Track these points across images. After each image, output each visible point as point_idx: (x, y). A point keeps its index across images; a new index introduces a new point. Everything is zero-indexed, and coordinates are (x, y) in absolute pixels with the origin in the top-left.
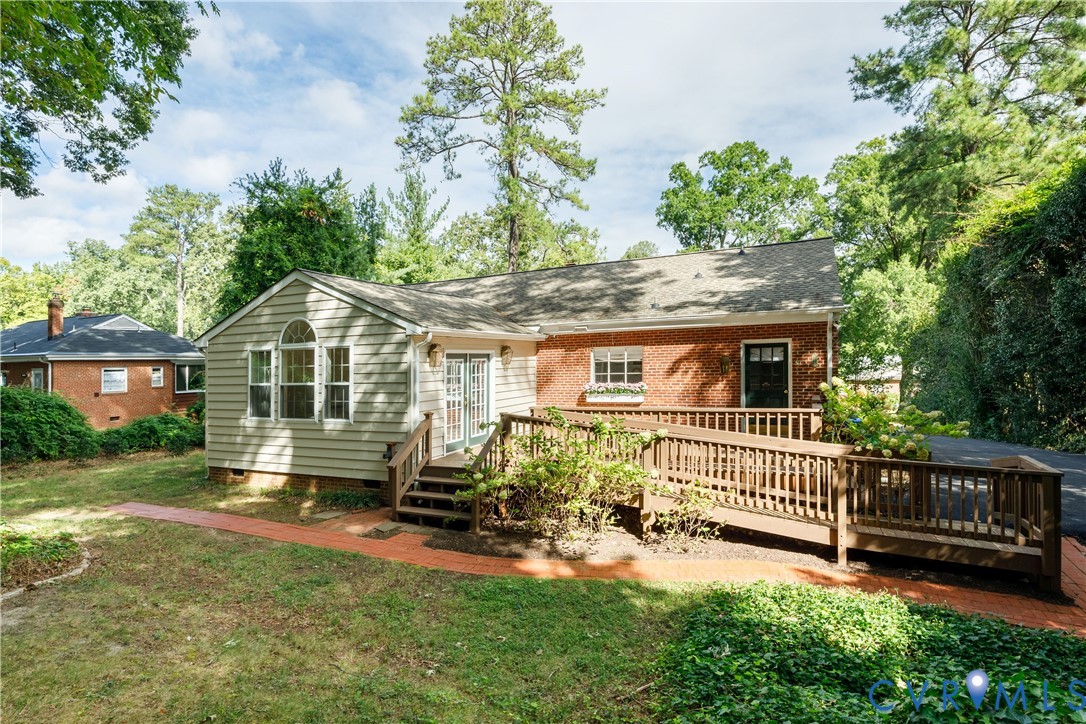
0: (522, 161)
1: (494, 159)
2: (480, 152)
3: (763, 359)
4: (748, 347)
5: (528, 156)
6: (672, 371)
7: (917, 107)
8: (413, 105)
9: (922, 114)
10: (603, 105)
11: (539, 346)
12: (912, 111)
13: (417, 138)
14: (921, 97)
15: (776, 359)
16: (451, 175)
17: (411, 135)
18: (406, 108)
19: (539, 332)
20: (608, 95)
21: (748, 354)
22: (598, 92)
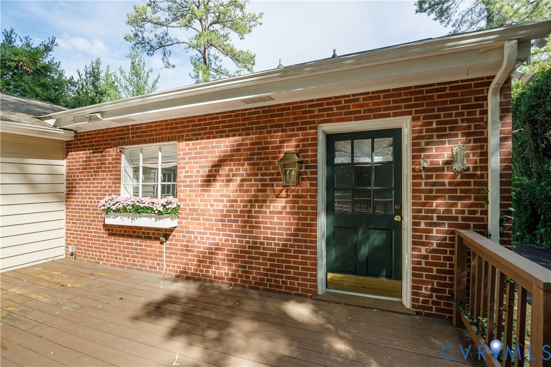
0: (216, 61)
1: (196, 57)
2: (185, 51)
3: (357, 160)
4: (331, 139)
5: (220, 59)
6: (210, 179)
7: (454, 21)
8: (134, 14)
9: (457, 26)
10: (261, 24)
11: (68, 147)
12: (451, 23)
13: (141, 37)
14: (457, 13)
15: (377, 159)
16: (168, 65)
17: (136, 35)
18: (130, 15)
19: (55, 126)
20: (263, 17)
21: (331, 152)
22: (257, 15)
